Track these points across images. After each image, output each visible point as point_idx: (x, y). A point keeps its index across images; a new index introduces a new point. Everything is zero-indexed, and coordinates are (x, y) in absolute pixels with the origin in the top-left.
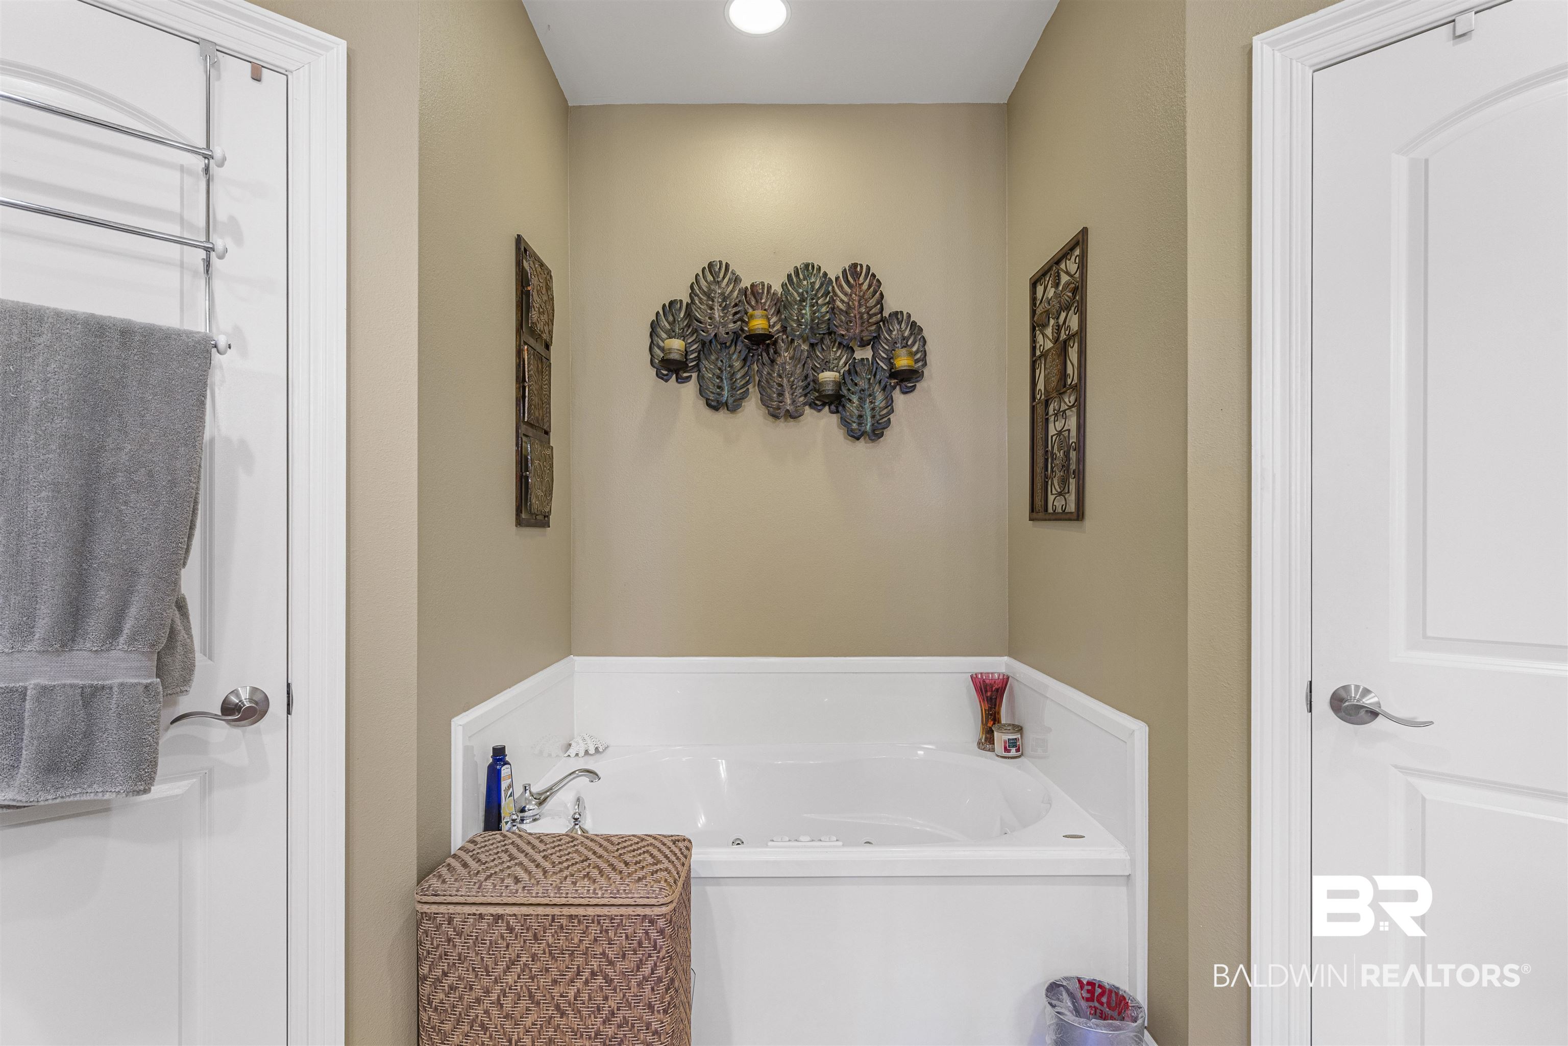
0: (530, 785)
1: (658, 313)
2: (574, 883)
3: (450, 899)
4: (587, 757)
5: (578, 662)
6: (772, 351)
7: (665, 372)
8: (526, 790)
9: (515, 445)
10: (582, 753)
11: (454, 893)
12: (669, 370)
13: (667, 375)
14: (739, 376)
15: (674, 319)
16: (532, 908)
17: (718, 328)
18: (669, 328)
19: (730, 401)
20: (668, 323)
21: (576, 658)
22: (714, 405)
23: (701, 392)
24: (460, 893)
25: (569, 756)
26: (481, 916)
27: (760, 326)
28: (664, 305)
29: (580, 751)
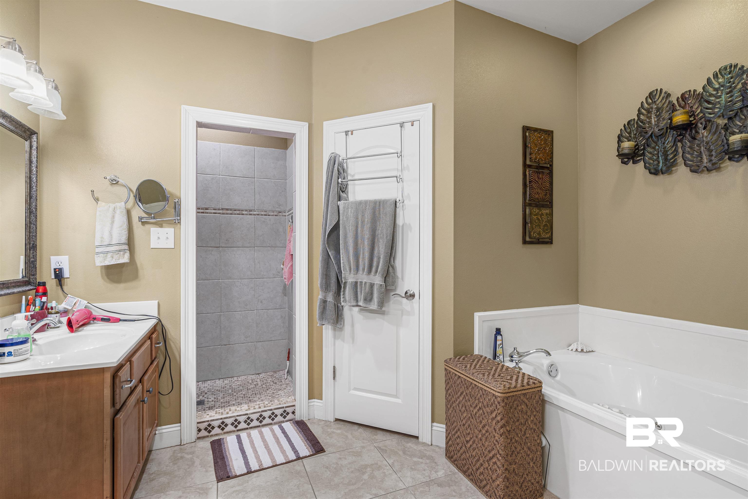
0: (517, 348)
1: (621, 130)
2: (478, 374)
3: (449, 366)
4: (577, 352)
5: (582, 308)
6: (694, 132)
7: (626, 160)
8: (515, 349)
9: (522, 211)
10: (574, 350)
11: (450, 364)
12: (628, 158)
13: (627, 161)
14: (670, 152)
15: (631, 130)
16: (467, 377)
17: (654, 129)
18: (628, 135)
19: (664, 169)
20: (628, 133)
21: (580, 306)
22: (655, 172)
23: (645, 167)
24: (451, 365)
25: (568, 349)
26: (456, 375)
27: (680, 120)
28: (625, 125)
29: (574, 349)
